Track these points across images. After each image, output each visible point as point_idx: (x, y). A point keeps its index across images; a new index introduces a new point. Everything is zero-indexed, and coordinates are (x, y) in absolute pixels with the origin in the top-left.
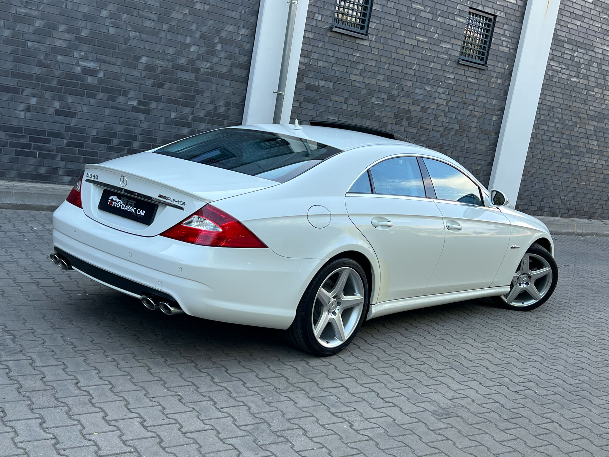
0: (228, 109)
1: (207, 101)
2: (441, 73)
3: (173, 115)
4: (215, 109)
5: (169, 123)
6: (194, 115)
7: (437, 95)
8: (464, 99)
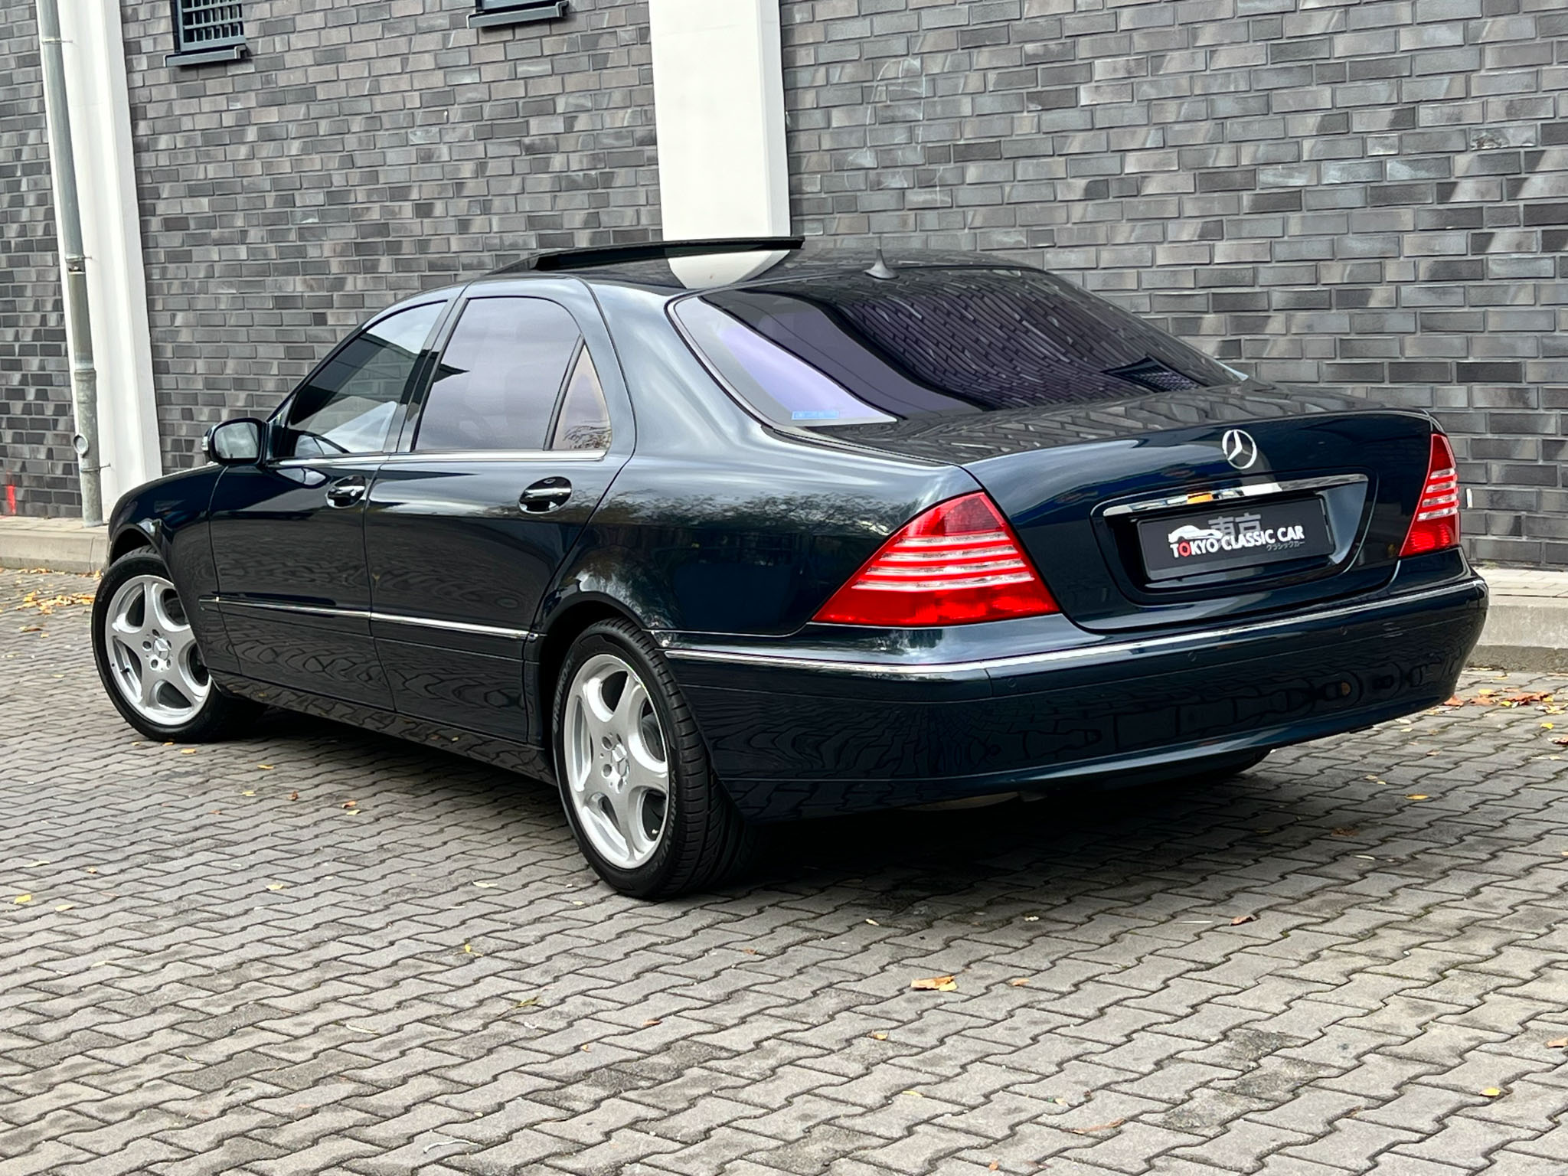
2: (437, 80)
7: (444, 153)
8: (527, 140)
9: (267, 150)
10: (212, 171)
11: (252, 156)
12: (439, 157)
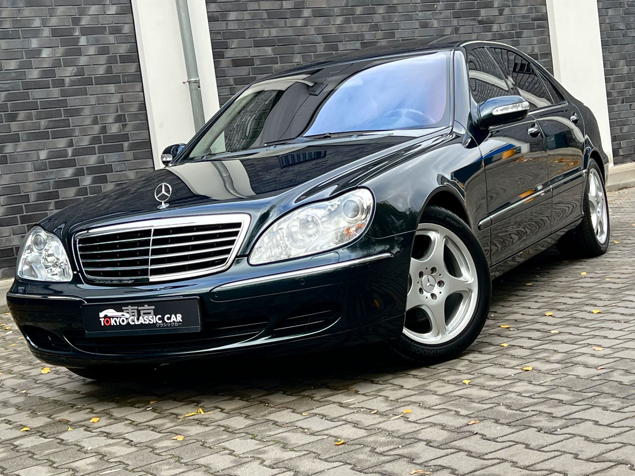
0: (124, 126)
1: (88, 121)
3: (43, 155)
4: (104, 129)
5: (40, 167)
6: (75, 147)
7: (435, 24)
8: (480, 18)
9: (318, 21)
10: (274, 32)
11: (306, 25)
12: (432, 25)
